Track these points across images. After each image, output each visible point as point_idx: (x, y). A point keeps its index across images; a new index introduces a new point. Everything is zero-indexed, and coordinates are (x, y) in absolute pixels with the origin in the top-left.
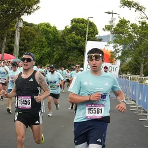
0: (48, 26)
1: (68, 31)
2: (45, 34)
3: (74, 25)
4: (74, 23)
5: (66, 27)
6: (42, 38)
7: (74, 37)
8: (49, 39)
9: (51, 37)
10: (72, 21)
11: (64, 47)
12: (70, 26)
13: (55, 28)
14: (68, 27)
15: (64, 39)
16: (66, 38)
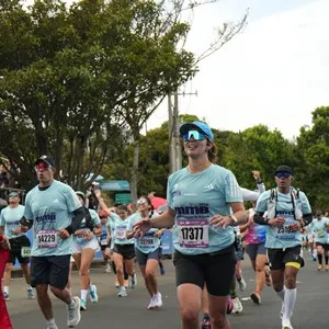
0: (261, 131)
1: (307, 138)
2: (257, 149)
3: (320, 123)
4: (320, 118)
5: (302, 130)
6: (251, 161)
7: (323, 149)
8: (268, 162)
9: (272, 155)
10: (315, 115)
11: (303, 175)
12: (312, 125)
13: (279, 135)
14: (307, 130)
15: (300, 157)
16: (305, 155)
